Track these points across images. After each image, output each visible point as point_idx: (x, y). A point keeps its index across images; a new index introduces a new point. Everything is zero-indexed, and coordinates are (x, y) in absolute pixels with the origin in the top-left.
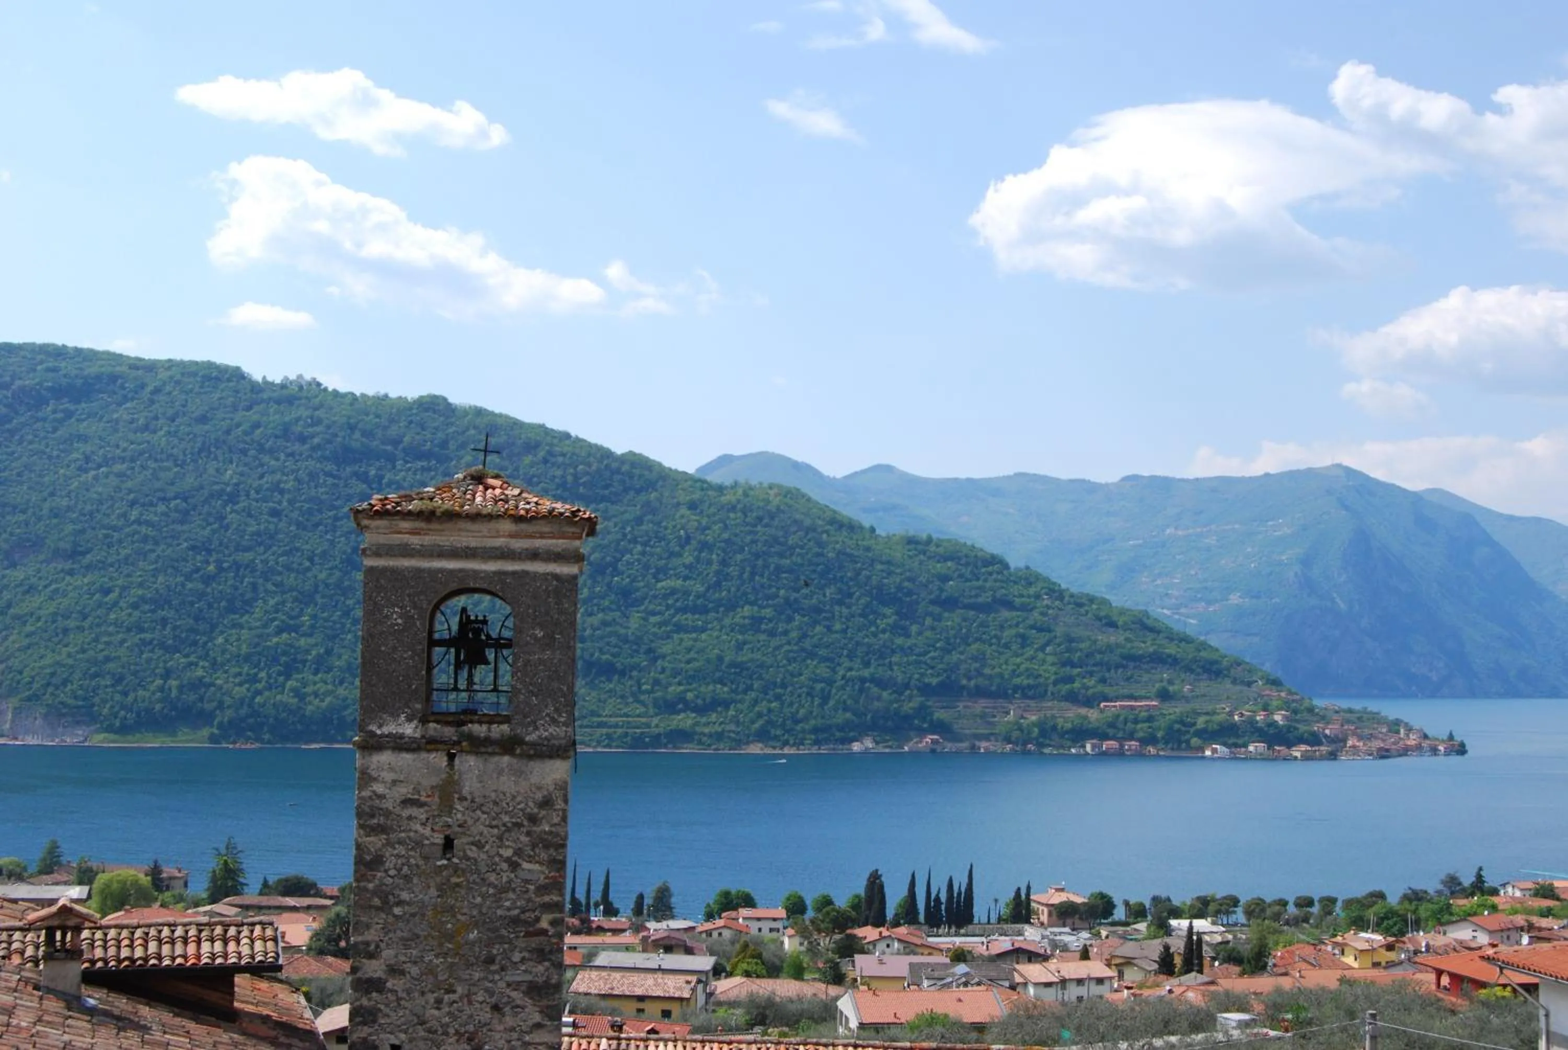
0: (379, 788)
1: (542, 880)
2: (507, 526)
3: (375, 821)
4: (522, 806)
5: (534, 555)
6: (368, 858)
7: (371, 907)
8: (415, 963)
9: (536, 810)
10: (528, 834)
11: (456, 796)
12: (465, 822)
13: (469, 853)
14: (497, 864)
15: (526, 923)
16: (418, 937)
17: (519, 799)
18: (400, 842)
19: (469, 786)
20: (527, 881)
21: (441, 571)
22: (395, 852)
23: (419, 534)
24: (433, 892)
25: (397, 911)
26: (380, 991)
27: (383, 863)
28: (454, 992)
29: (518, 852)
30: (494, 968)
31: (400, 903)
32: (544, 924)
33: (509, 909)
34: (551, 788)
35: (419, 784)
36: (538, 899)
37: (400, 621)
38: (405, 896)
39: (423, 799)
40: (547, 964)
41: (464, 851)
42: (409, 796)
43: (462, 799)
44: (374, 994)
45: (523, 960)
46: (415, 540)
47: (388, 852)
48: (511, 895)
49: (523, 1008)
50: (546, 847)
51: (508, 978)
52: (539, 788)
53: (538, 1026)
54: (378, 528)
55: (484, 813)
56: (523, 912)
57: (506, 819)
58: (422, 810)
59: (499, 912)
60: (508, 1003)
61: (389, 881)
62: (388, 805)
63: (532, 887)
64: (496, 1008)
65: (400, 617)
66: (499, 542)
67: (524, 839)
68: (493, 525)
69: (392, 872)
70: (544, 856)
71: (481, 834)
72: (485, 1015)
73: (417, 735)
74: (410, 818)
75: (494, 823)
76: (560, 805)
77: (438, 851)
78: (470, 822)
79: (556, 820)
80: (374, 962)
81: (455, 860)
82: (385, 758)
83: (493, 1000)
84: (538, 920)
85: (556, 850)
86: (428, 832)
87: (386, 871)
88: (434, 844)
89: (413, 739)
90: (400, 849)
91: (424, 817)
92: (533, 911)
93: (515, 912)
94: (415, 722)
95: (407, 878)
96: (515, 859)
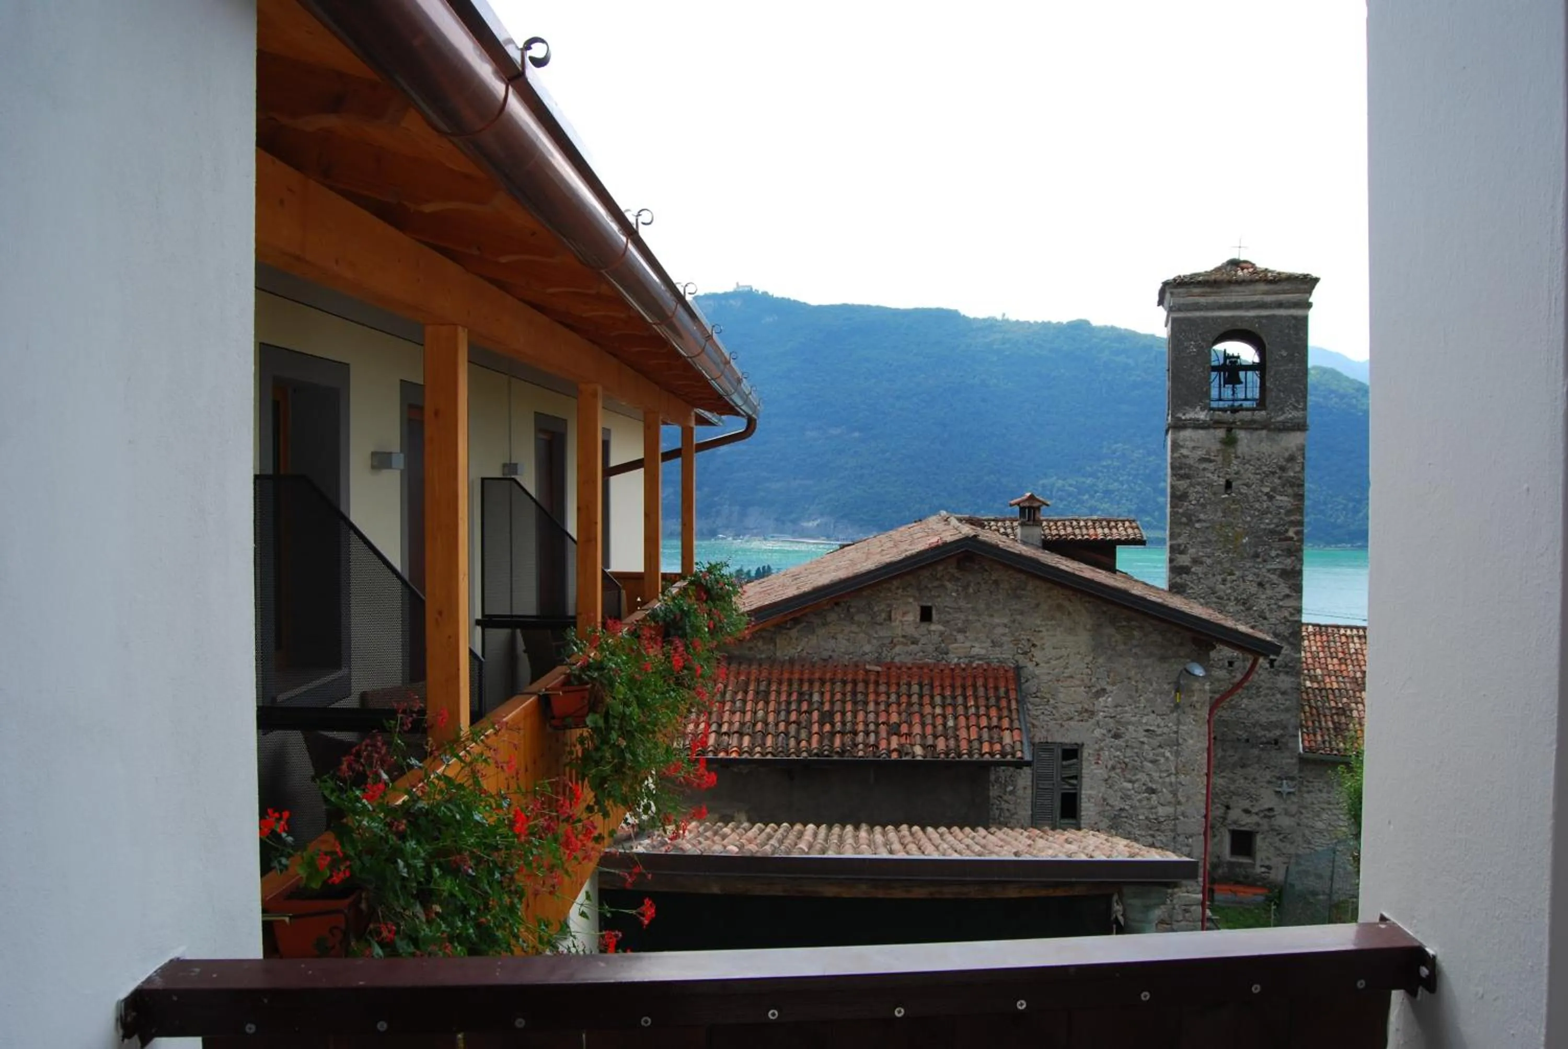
0: (1185, 452)
1: (1289, 506)
2: (1262, 287)
3: (1183, 472)
4: (1275, 461)
5: (1280, 305)
6: (1179, 494)
7: (1181, 523)
8: (1209, 557)
9: (1284, 463)
10: (1280, 478)
11: (1233, 455)
12: (1239, 471)
13: (1242, 491)
14: (1260, 497)
15: (1280, 533)
16: (1210, 541)
17: (1274, 456)
18: (1199, 484)
19: (1241, 449)
20: (1279, 507)
21: (1221, 317)
22: (1196, 490)
24: (1220, 514)
25: (1197, 525)
26: (1187, 573)
27: (1188, 497)
28: (1234, 574)
29: (1274, 489)
30: (1259, 560)
31: (1199, 521)
32: (1291, 533)
33: (1268, 524)
34: (1294, 449)
35: (1210, 448)
36: (1287, 518)
37: (1195, 350)
38: (1202, 516)
39: (1212, 458)
40: (1293, 558)
41: (1238, 489)
42: (1203, 456)
43: (1237, 457)
44: (1184, 576)
45: (1278, 556)
46: (1202, 300)
47: (1191, 490)
48: (1269, 516)
49: (1278, 585)
50: (1292, 486)
51: (1269, 567)
52: (1287, 450)
53: (1288, 596)
54: (1179, 293)
55: (1251, 465)
56: (1277, 526)
57: (1265, 469)
58: (1211, 464)
59: (1262, 526)
60: (1267, 582)
61: (1192, 507)
62: (1191, 461)
63: (1283, 511)
64: (1260, 584)
65: (1194, 348)
66: (1256, 298)
67: (1277, 481)
68: (1251, 287)
69: (1193, 502)
70: (1290, 491)
71: (1249, 478)
72: (1254, 589)
73: (1207, 419)
74: (1204, 469)
75: (1258, 472)
76: (1300, 460)
77: (1222, 489)
78: (1242, 471)
79: (1298, 469)
80: (1183, 556)
81: (1233, 495)
82: (1187, 433)
83: (1259, 580)
84: (1287, 531)
85: (1298, 487)
86: (1215, 478)
87: (1190, 501)
88: (1219, 485)
89: (1205, 421)
90: (1199, 488)
91: (1213, 468)
92: (1284, 525)
93: (1272, 526)
94: (1206, 411)
95: (1203, 506)
96: (1272, 493)
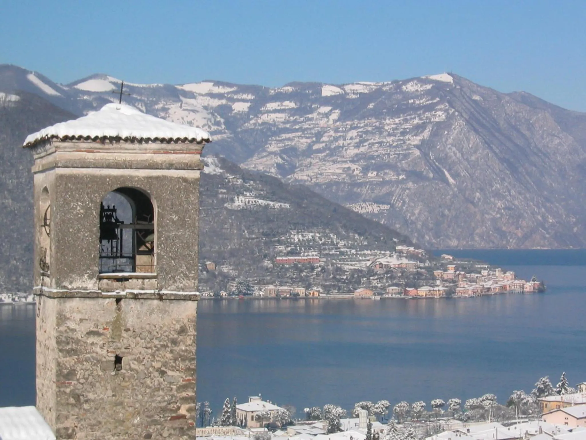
0: (72, 325)
1: (181, 382)
2: (153, 145)
3: (69, 347)
4: (167, 333)
5: (171, 166)
6: (65, 372)
7: (68, 404)
9: (176, 336)
10: (171, 352)
11: (123, 328)
12: (129, 345)
13: (133, 366)
14: (151, 373)
15: (172, 411)
16: (100, 423)
17: (165, 329)
18: (87, 360)
19: (131, 321)
20: (171, 383)
21: (109, 177)
22: (84, 367)
23: (93, 152)
24: (110, 393)
25: (86, 406)
27: (76, 375)
29: (165, 364)
31: (86, 401)
32: (183, 411)
33: (160, 402)
34: (186, 321)
35: (98, 320)
36: (178, 395)
37: (82, 211)
38: (91, 396)
39: (101, 331)
40: (185, 437)
41: (129, 365)
42: (91, 329)
43: (127, 330)
46: (90, 156)
47: (79, 367)
48: (161, 393)
50: (183, 360)
52: (178, 321)
54: (65, 148)
55: (141, 339)
56: (169, 404)
57: (156, 342)
58: (101, 338)
59: (154, 405)
61: (80, 386)
62: (78, 335)
63: (174, 387)
65: (82, 209)
66: (147, 156)
67: (169, 355)
68: (144, 145)
69: (82, 381)
70: (182, 365)
71: (140, 353)
73: (96, 288)
74: (93, 344)
75: (149, 345)
77: (112, 365)
78: (133, 346)
79: (189, 342)
81: (124, 371)
82: (75, 303)
84: (179, 408)
85: (190, 361)
86: (104, 353)
88: (109, 361)
89: (93, 291)
90: (87, 365)
91: (101, 343)
92: (176, 403)
93: (164, 404)
94: (94, 280)
95: (93, 384)
96: (163, 369)
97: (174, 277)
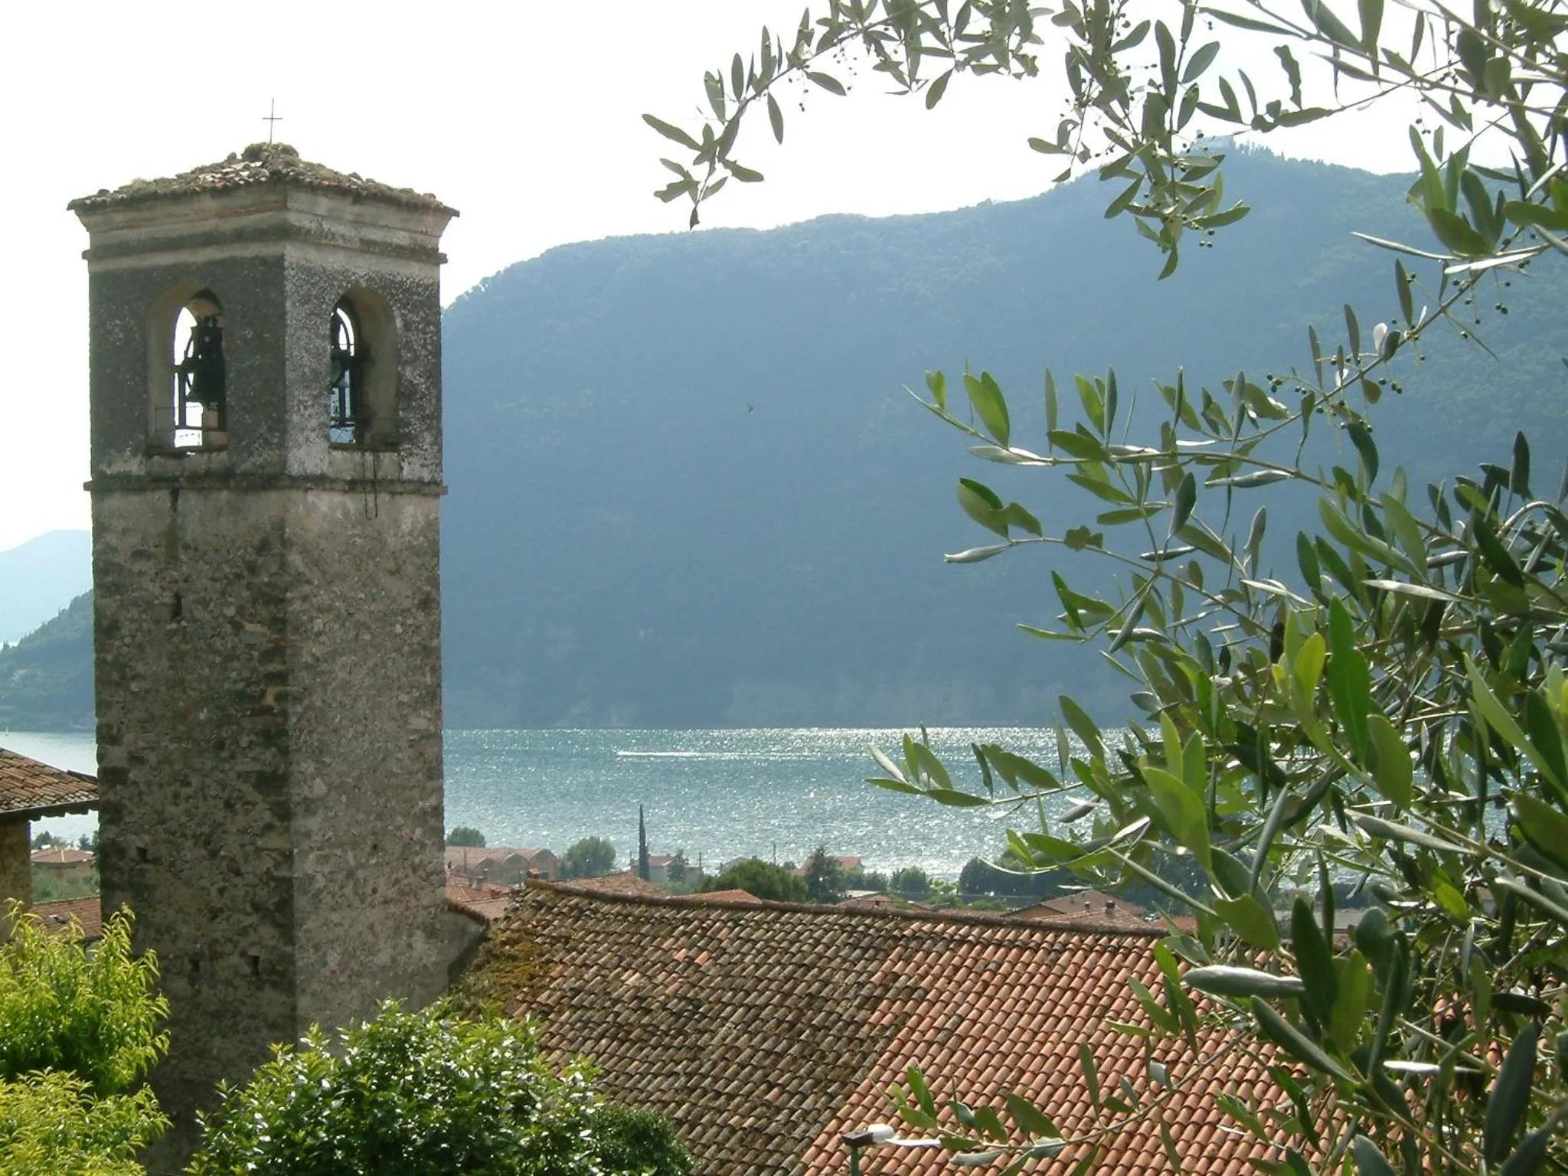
0: (112, 540)
1: (266, 646)
2: (210, 204)
3: (111, 579)
4: (241, 553)
5: (240, 236)
6: (106, 624)
7: (111, 682)
8: (153, 749)
9: (254, 557)
10: (249, 586)
11: (181, 544)
12: (190, 575)
13: (196, 614)
14: (220, 626)
15: (251, 698)
16: (154, 718)
17: (239, 543)
18: (135, 603)
19: (192, 530)
20: (251, 646)
22: (129, 616)
23: (133, 227)
24: (165, 663)
25: (134, 686)
26: (124, 782)
27: (119, 629)
28: (189, 784)
29: (240, 610)
30: (224, 754)
31: (135, 677)
32: (269, 700)
33: (235, 682)
34: (268, 528)
35: (147, 532)
36: (262, 669)
37: (121, 336)
38: (141, 668)
39: (152, 550)
40: (274, 749)
41: (192, 613)
42: (139, 547)
44: (119, 787)
45: (251, 744)
46: (132, 235)
47: (123, 616)
48: (236, 664)
49: (254, 804)
50: (266, 603)
51: (240, 768)
52: (257, 529)
53: (269, 827)
55: (206, 563)
56: (248, 685)
57: (227, 570)
58: (151, 564)
59: (226, 686)
60: (239, 798)
61: (125, 650)
62: (119, 559)
63: (256, 654)
64: (228, 805)
65: (122, 331)
66: (209, 225)
67: (246, 594)
69: (128, 641)
70: (265, 613)
71: (206, 589)
72: (220, 815)
73: (142, 473)
74: (141, 573)
75: (216, 576)
76: (277, 549)
77: (166, 614)
78: (194, 576)
79: (274, 569)
80: (117, 748)
81: (184, 623)
82: (115, 502)
83: (226, 795)
84: (263, 694)
85: (276, 605)
86: (157, 591)
87: (122, 638)
88: (163, 604)
89: (139, 478)
90: (134, 613)
91: (152, 572)
92: (258, 683)
93: (241, 685)
94: (139, 457)
95: (141, 647)
96: (237, 618)
97: (248, 446)
